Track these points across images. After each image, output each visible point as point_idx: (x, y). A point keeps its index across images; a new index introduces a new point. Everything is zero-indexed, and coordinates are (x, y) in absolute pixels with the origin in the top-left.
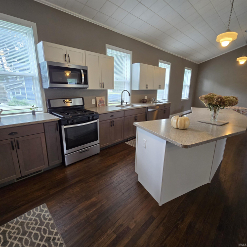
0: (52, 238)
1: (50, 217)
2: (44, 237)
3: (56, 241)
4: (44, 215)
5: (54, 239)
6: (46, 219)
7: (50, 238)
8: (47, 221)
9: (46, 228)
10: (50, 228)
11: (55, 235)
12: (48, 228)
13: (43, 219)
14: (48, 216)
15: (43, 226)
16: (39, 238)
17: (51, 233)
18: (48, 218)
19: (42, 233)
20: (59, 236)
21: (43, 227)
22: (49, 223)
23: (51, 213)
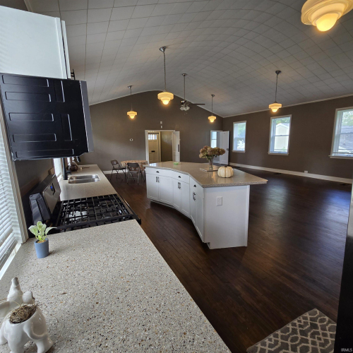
0: (301, 329)
1: (271, 336)
2: (302, 338)
3: (302, 324)
4: (270, 346)
5: (300, 326)
6: (276, 342)
7: (300, 331)
8: (279, 339)
9: (289, 339)
10: (288, 333)
11: (296, 326)
12: (289, 336)
13: (277, 347)
14: (270, 340)
15: (287, 344)
16: (306, 345)
17: (294, 331)
18: (273, 339)
19: (297, 342)
20: (296, 321)
21: (289, 343)
22: (282, 336)
23: (265, 336)
